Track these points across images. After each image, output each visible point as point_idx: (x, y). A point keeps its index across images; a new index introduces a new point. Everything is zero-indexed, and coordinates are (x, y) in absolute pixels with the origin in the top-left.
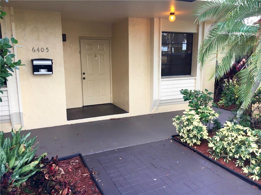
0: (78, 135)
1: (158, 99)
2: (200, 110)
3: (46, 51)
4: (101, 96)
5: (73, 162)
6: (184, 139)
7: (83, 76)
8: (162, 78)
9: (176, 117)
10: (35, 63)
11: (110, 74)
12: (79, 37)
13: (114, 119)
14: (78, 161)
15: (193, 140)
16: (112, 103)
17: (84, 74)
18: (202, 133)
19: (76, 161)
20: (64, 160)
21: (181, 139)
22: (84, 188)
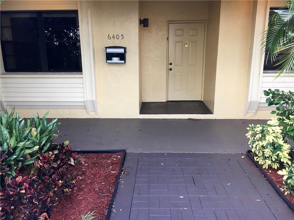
0: (141, 130)
1: (256, 100)
2: (289, 120)
3: (121, 37)
4: (189, 91)
5: (114, 157)
6: (258, 157)
7: (170, 67)
8: (264, 73)
9: (250, 126)
10: (109, 51)
11: (203, 66)
12: (168, 21)
13: (192, 120)
14: (120, 157)
15: (267, 160)
16: (202, 100)
17: (171, 64)
18: (278, 154)
19: (118, 157)
20: (109, 153)
21: (255, 157)
22: (102, 184)
